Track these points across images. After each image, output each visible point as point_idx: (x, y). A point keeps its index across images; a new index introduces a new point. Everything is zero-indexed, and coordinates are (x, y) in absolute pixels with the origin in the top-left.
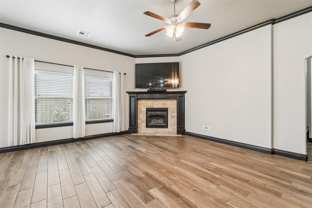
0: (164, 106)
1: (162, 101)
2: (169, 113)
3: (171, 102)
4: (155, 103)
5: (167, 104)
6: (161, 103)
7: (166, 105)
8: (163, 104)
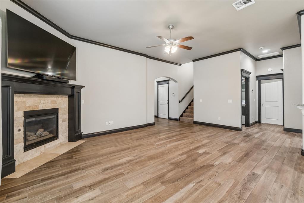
0: (54, 105)
1: (51, 98)
2: (60, 116)
3: (62, 99)
4: (42, 102)
5: (58, 102)
6: (50, 101)
7: (56, 103)
8: (52, 102)
